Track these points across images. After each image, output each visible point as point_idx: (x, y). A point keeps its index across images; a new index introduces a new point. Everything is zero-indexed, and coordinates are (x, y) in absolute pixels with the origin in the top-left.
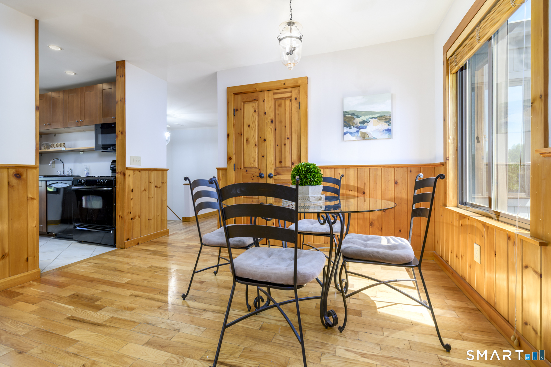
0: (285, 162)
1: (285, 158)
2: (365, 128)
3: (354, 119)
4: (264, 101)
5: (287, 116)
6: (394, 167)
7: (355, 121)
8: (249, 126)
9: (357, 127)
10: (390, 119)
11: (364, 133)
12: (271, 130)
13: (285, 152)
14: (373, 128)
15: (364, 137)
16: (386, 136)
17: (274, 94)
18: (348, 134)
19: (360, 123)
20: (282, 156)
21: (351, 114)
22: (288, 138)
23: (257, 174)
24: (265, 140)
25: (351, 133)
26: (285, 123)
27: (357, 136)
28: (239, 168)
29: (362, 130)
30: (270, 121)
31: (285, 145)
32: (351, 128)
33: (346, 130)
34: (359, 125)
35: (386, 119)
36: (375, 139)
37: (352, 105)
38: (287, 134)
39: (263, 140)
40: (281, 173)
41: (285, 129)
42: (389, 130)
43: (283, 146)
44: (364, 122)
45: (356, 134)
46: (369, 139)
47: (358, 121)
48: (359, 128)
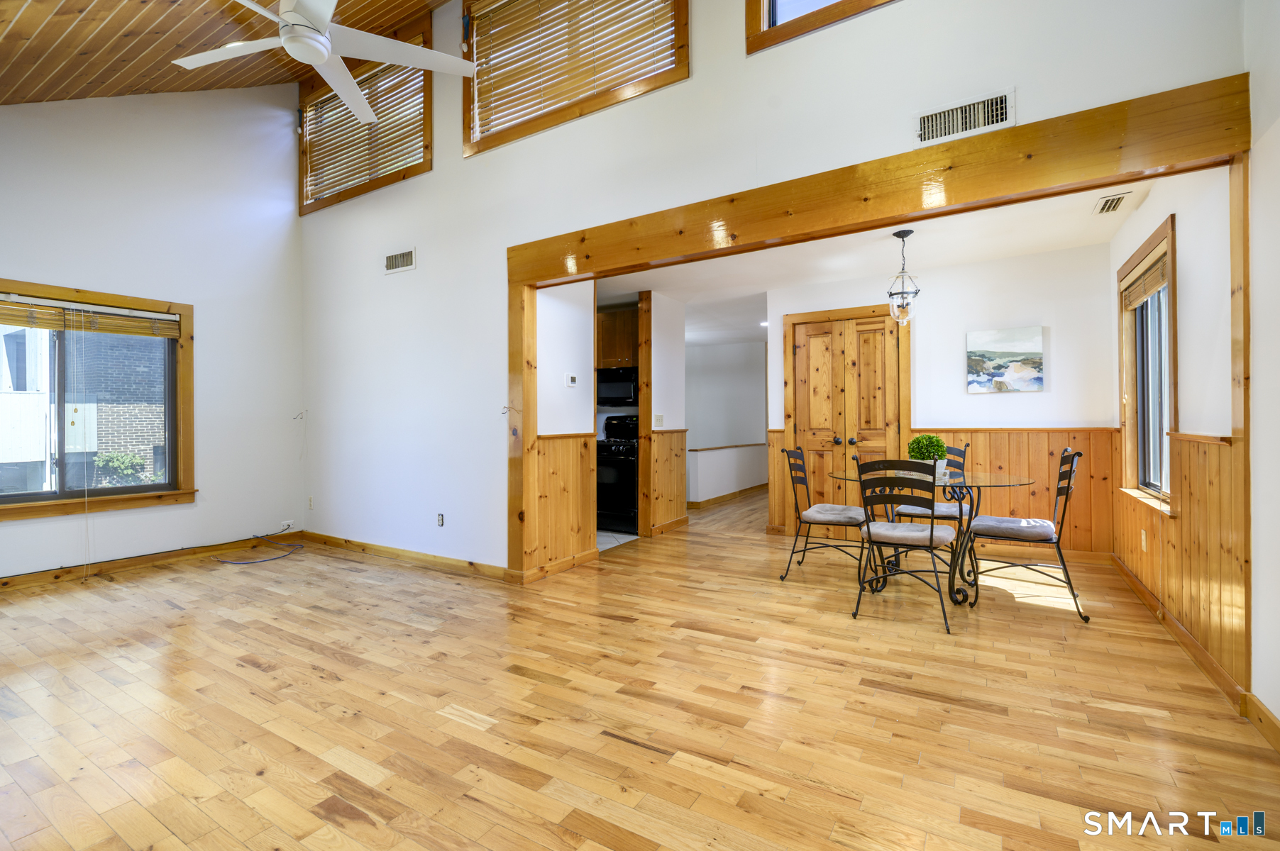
0: (876, 421)
1: (875, 417)
2: (1001, 375)
3: (984, 362)
4: (841, 335)
5: (877, 356)
6: (1049, 432)
7: (985, 366)
8: (817, 370)
9: (988, 375)
10: (1041, 364)
11: (1000, 383)
12: (853, 377)
13: (875, 408)
14: (1011, 376)
15: (1001, 388)
16: (1035, 387)
17: (857, 324)
18: (975, 384)
19: (994, 368)
20: (870, 414)
21: (979, 356)
22: (879, 388)
23: (832, 439)
24: (843, 391)
25: (979, 383)
26: (875, 367)
27: (989, 387)
28: (802, 430)
29: (997, 379)
30: (850, 364)
31: (875, 397)
32: (979, 376)
33: (971, 377)
34: (993, 371)
35: (1036, 363)
36: (1018, 391)
37: (981, 343)
38: (877, 382)
39: (840, 390)
40: (869, 438)
41: (875, 375)
42: (1039, 380)
43: (872, 399)
44: (999, 367)
45: (988, 384)
46: (1008, 391)
47: (990, 365)
48: (993, 375)
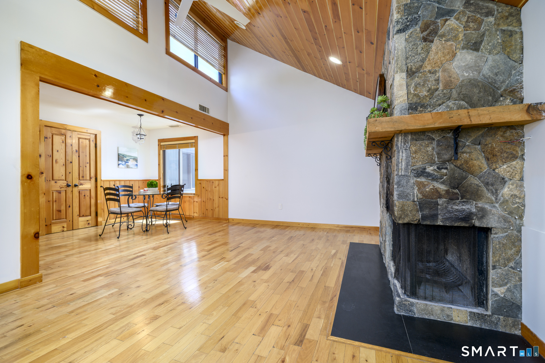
0: (86, 177)
1: (86, 175)
2: (128, 163)
3: (124, 158)
4: (70, 137)
5: (87, 149)
6: (138, 181)
7: (124, 159)
8: (58, 151)
9: (125, 162)
10: (137, 160)
11: (128, 165)
12: (76, 157)
13: (86, 171)
14: (131, 163)
15: (128, 167)
16: (136, 167)
17: (78, 134)
18: (121, 165)
19: (126, 160)
20: (84, 174)
21: (122, 155)
22: (88, 163)
23: (66, 185)
24: (71, 162)
25: (122, 164)
26: (86, 154)
27: (125, 166)
28: (49, 180)
29: (127, 164)
30: (75, 151)
31: (86, 167)
32: (122, 162)
33: (120, 162)
34: (126, 161)
35: (136, 159)
36: (132, 168)
37: (122, 151)
38: (87, 160)
39: (70, 162)
40: (84, 184)
41: (86, 157)
42: (137, 165)
43: (85, 167)
44: (127, 160)
45: (125, 165)
46: (130, 168)
47: (125, 159)
48: (126, 162)
